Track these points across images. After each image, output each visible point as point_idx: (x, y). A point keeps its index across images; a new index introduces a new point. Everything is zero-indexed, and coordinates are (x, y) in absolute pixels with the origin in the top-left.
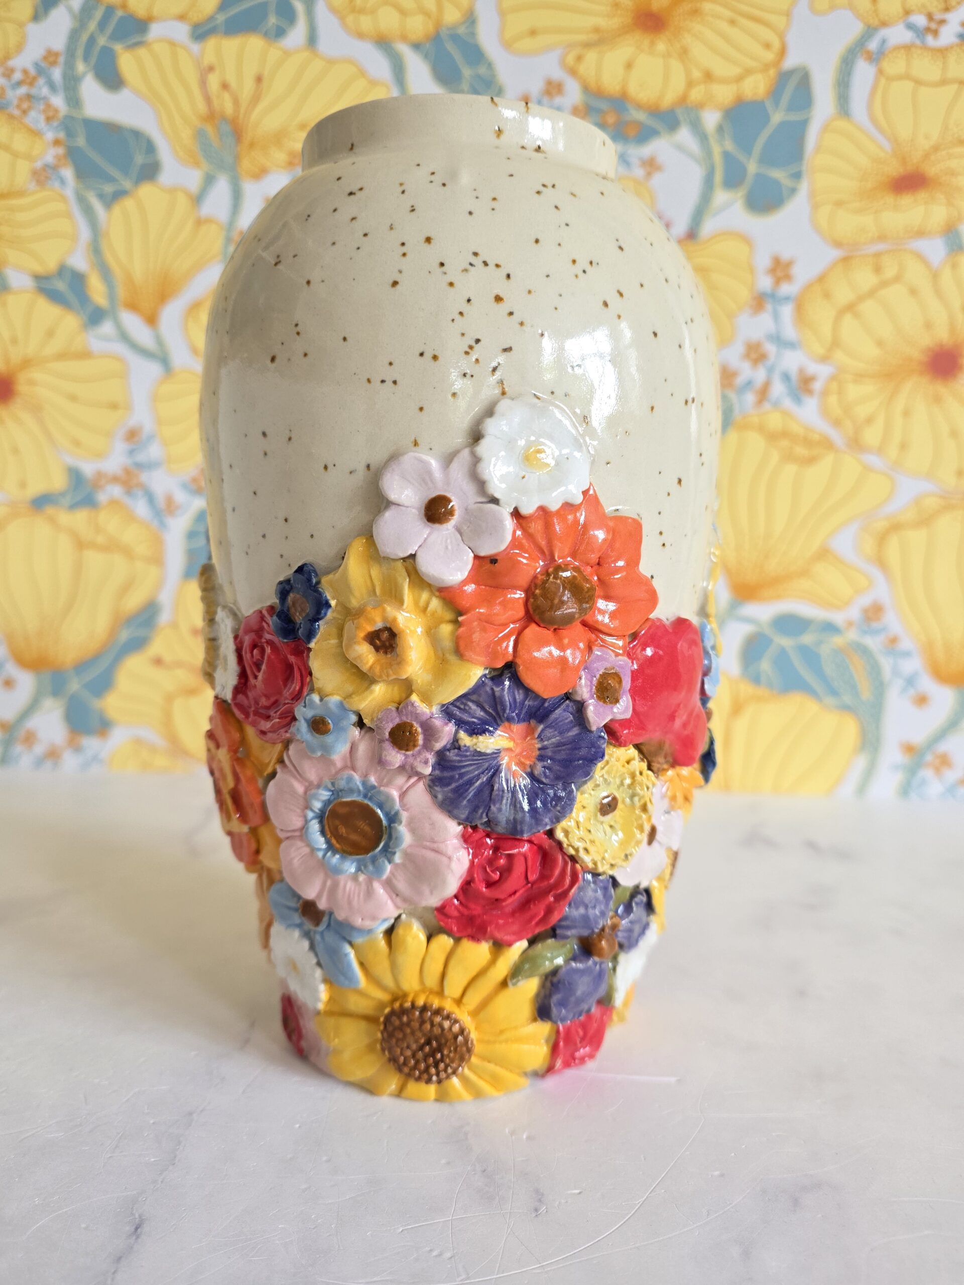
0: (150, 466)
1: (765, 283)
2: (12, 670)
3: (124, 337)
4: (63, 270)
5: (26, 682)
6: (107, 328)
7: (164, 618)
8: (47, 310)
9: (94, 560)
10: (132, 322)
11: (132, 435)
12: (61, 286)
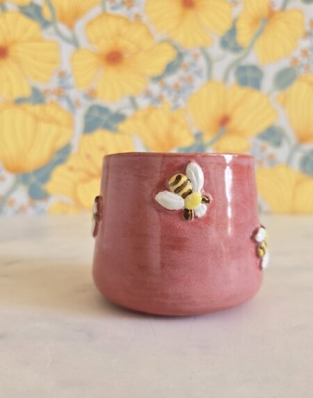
0: (68, 87)
1: (308, 28)
2: (5, 174)
3: (58, 33)
4: (32, 5)
5: (10, 179)
6: (51, 29)
7: (74, 151)
8: (24, 21)
9: (44, 127)
10: (62, 28)
11: (62, 75)
12: (31, 11)
